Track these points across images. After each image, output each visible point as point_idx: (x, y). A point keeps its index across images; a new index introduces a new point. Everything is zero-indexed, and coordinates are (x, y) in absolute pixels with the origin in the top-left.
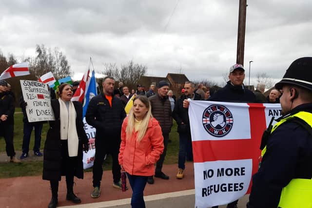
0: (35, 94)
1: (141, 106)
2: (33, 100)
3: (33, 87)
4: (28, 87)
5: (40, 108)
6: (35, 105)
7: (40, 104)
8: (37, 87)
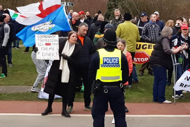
0: (44, 43)
1: (122, 46)
2: (42, 47)
3: (43, 39)
4: (40, 38)
5: (45, 52)
6: (43, 49)
7: (46, 49)
8: (46, 38)
